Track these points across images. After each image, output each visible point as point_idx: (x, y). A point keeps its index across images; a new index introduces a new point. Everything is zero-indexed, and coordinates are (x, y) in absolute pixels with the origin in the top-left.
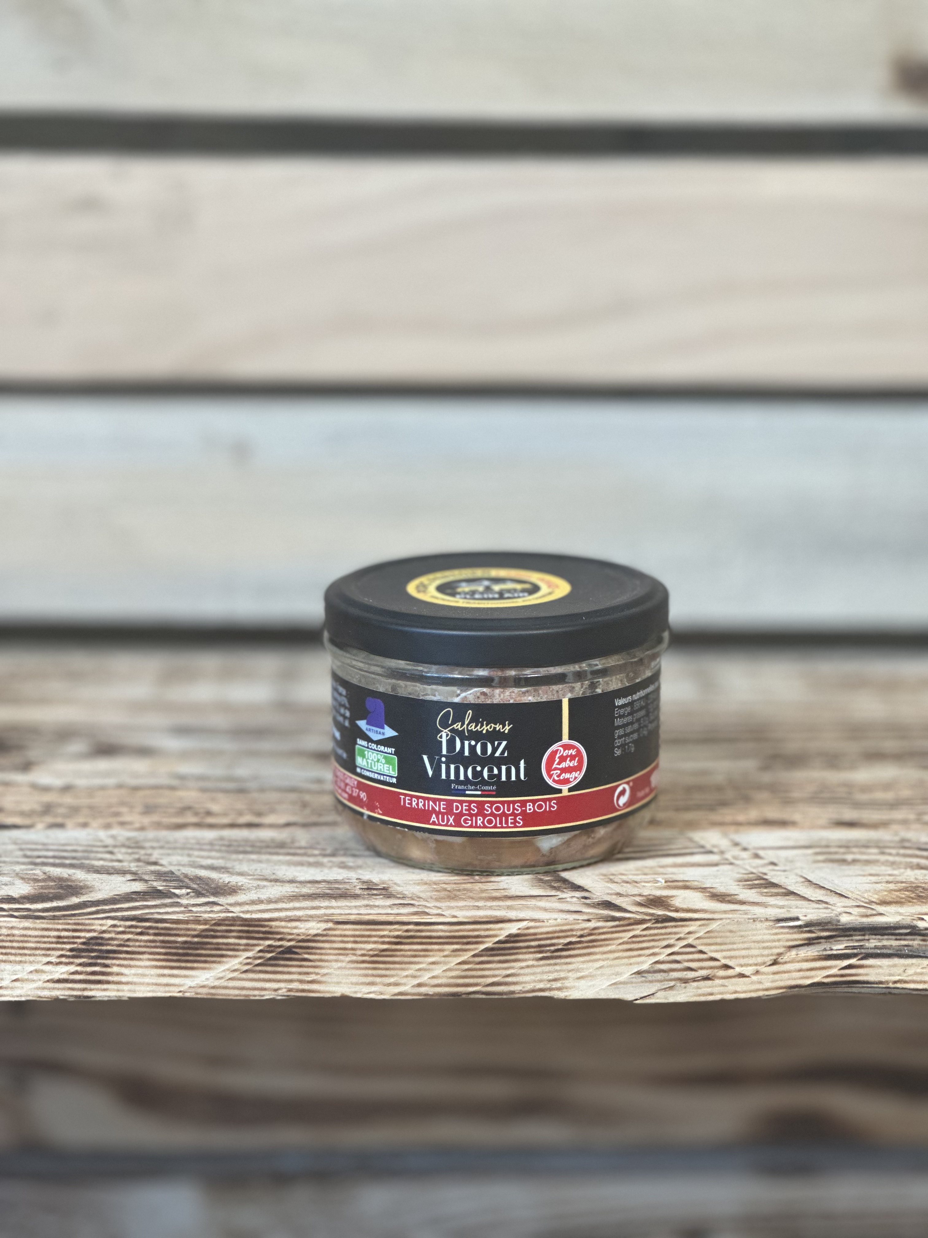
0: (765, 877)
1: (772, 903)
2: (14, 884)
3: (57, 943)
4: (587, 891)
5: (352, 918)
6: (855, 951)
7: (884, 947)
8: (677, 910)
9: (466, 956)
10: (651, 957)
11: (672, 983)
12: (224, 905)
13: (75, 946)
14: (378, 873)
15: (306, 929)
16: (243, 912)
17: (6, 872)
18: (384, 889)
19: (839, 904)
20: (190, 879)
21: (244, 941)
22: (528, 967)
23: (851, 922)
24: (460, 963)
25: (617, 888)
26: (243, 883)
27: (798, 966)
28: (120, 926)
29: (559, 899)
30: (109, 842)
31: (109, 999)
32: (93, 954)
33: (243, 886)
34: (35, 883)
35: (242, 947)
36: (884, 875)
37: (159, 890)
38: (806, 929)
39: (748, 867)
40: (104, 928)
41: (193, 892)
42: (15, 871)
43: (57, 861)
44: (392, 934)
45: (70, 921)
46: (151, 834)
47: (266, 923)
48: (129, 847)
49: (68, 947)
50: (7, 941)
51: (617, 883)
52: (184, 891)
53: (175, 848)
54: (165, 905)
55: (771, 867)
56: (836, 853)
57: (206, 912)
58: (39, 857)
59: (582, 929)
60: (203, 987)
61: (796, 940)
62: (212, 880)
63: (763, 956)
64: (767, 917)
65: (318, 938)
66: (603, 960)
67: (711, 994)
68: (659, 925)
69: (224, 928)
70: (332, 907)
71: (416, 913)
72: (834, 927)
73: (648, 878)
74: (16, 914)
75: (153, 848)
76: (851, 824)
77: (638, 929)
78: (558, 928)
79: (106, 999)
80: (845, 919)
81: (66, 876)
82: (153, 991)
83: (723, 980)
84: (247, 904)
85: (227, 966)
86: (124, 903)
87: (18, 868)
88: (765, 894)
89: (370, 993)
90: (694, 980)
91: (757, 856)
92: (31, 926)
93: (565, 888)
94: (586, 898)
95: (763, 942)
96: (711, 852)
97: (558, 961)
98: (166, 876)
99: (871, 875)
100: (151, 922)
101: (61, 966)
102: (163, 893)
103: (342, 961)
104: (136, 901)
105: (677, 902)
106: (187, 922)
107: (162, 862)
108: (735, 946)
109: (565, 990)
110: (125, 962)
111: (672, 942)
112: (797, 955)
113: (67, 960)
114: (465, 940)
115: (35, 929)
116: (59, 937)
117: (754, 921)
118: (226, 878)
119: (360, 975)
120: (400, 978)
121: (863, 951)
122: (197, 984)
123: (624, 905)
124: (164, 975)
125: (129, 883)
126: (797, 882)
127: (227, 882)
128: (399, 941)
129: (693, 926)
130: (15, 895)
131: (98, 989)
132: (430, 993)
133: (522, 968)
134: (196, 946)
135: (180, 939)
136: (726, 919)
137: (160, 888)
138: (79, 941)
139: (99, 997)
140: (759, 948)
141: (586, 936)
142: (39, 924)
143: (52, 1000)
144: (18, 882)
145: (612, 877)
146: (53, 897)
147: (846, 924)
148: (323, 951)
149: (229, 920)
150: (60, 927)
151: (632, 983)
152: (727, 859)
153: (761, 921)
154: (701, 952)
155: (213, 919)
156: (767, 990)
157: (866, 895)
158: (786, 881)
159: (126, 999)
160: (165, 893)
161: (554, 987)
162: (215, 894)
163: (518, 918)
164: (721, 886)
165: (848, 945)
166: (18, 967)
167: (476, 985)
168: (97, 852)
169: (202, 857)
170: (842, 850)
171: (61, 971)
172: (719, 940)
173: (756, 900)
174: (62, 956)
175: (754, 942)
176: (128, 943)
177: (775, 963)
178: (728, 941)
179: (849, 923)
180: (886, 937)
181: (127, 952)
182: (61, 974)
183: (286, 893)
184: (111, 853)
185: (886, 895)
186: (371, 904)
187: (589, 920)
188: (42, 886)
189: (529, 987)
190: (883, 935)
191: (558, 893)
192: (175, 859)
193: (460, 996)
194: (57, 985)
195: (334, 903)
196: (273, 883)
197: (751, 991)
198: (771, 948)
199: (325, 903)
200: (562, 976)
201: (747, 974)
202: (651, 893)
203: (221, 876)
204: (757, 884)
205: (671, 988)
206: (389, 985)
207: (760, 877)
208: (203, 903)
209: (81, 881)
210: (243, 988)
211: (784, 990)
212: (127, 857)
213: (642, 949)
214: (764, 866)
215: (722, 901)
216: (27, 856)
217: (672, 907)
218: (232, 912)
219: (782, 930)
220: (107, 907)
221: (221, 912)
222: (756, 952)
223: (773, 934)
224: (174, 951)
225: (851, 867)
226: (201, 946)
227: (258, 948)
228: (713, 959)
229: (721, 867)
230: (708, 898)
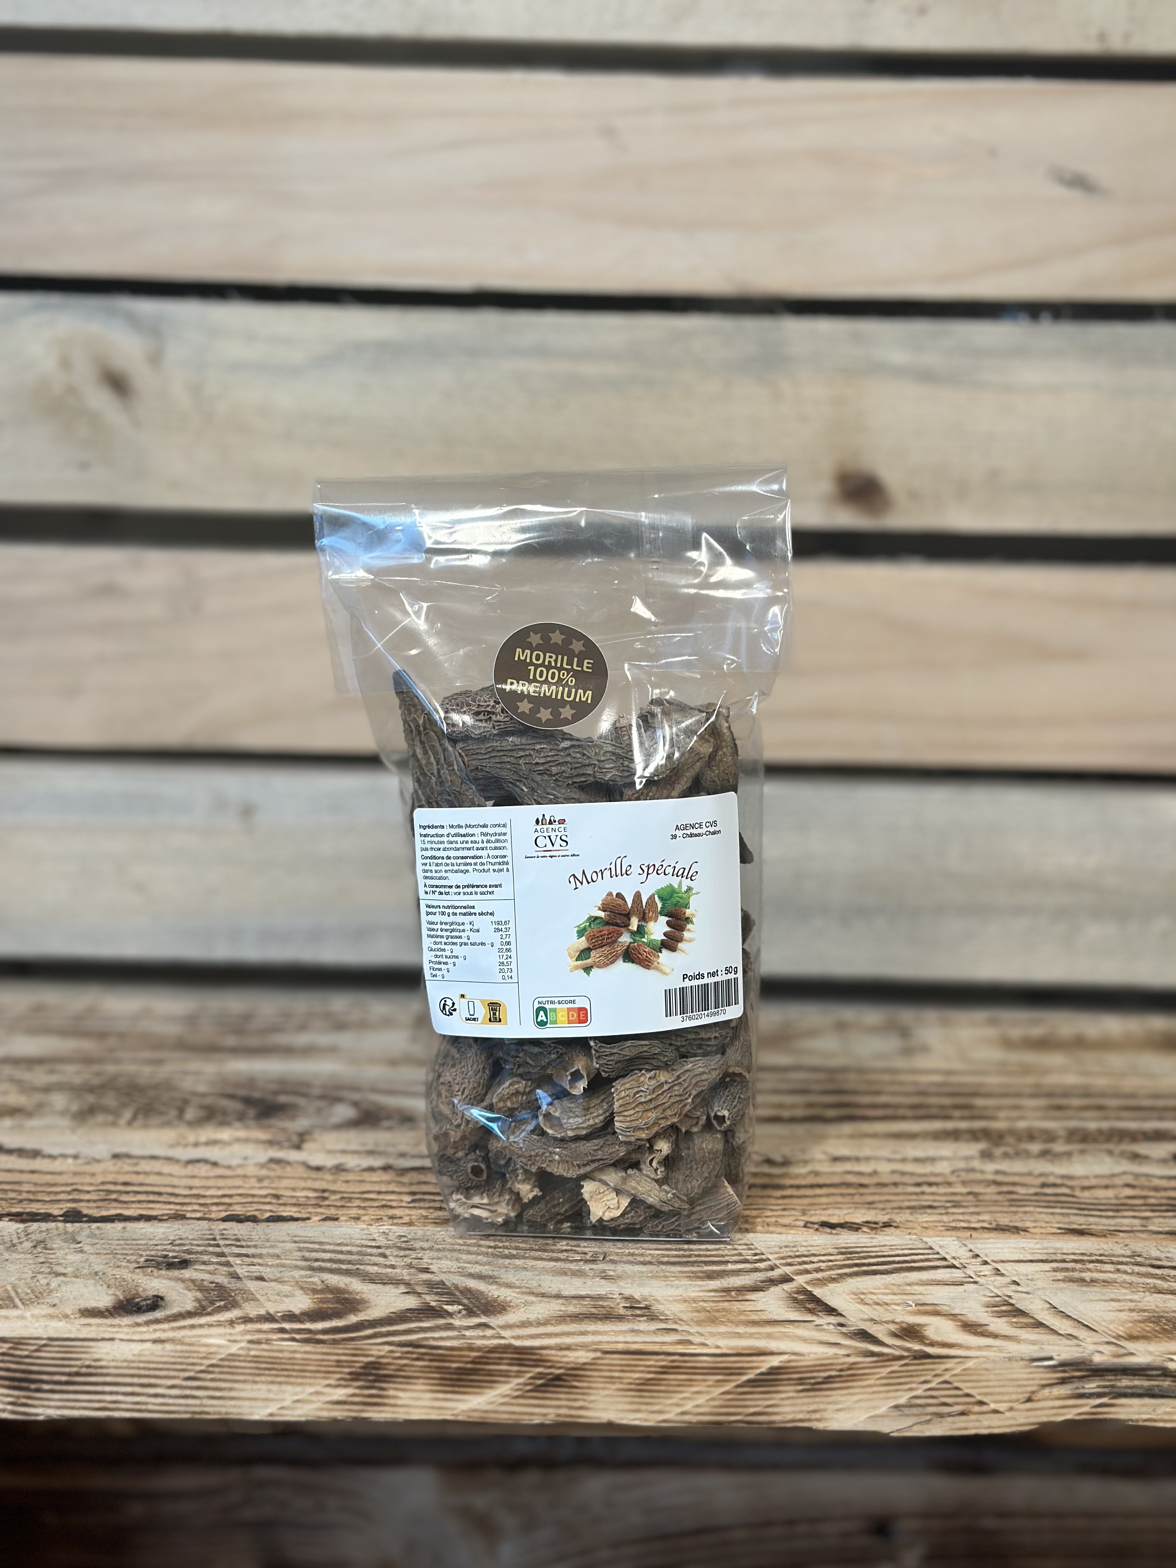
0: (1011, 1301)
1: (1024, 1337)
2: (293, 1295)
3: (336, 1366)
4: (841, 1315)
5: (620, 1347)
7: (1135, 1387)
8: (932, 1344)
9: (728, 1387)
10: (908, 1392)
12: (495, 1327)
13: (354, 1369)
14: (639, 1285)
16: (513, 1337)
17: (286, 1279)
18: (647, 1308)
19: (1089, 1340)
21: (515, 1368)
23: (1103, 1361)
24: (723, 1393)
25: (869, 1312)
26: (512, 1298)
27: (1051, 1403)
28: (397, 1352)
29: (817, 1325)
30: (382, 1241)
31: (385, 1420)
33: (511, 1302)
34: (314, 1295)
35: (513, 1374)
36: (1125, 1300)
37: (432, 1306)
38: (1059, 1369)
39: (992, 1288)
40: (382, 1353)
41: (464, 1310)
42: (294, 1278)
43: (334, 1266)
44: (658, 1364)
45: (350, 1345)
46: (419, 1231)
47: (536, 1351)
48: (401, 1248)
49: (347, 1370)
50: (289, 1364)
51: (868, 1304)
52: (456, 1308)
53: (444, 1250)
54: (440, 1328)
55: (1014, 1287)
56: (1074, 1270)
57: (478, 1337)
58: (317, 1260)
59: (842, 1364)
60: (475, 1410)
61: (1050, 1379)
62: (482, 1293)
63: (1017, 1393)
64: (1023, 1356)
65: (587, 1367)
66: (863, 1394)
67: (965, 1429)
68: (917, 1362)
69: (497, 1355)
70: (599, 1332)
71: (680, 1342)
72: (1088, 1367)
74: (297, 1336)
75: (423, 1249)
76: (1081, 1233)
77: (897, 1365)
78: (818, 1362)
79: (382, 1420)
80: (1097, 1359)
81: (343, 1286)
82: (428, 1414)
83: (979, 1416)
84: (518, 1326)
85: (498, 1392)
86: (400, 1324)
87: (297, 1274)
88: (1015, 1325)
89: (635, 1420)
90: (950, 1415)
91: (998, 1272)
92: (312, 1350)
93: (820, 1312)
94: (842, 1325)
95: (1018, 1380)
96: (954, 1267)
97: (818, 1393)
98: (438, 1287)
99: (1112, 1300)
100: (427, 1349)
101: (340, 1389)
102: (436, 1311)
103: (609, 1389)
104: (411, 1321)
105: (930, 1333)
106: (460, 1348)
107: (433, 1268)
108: (991, 1384)
109: (824, 1421)
110: (401, 1386)
111: (929, 1378)
112: (1051, 1393)
113: (346, 1383)
114: (728, 1371)
115: (316, 1353)
116: (338, 1361)
117: (1009, 1359)
118: (493, 1291)
119: (626, 1403)
120: (665, 1406)
121: (1115, 1390)
122: (469, 1408)
123: (881, 1336)
124: (437, 1399)
125: (403, 1297)
126: (1043, 1309)
127: (496, 1296)
128: (665, 1370)
129: (950, 1364)
130: (297, 1312)
131: (374, 1411)
132: (694, 1421)
134: (469, 1372)
135: (454, 1365)
136: (983, 1357)
137: (433, 1304)
138: (358, 1365)
139: (375, 1419)
140: (1013, 1386)
141: (846, 1370)
142: (320, 1348)
143: (331, 1419)
144: (298, 1292)
145: (862, 1297)
146: (332, 1313)
147: (1099, 1364)
148: (592, 1379)
149: (502, 1347)
150: (340, 1351)
151: (889, 1416)
152: (970, 1276)
153: (1017, 1360)
155: (487, 1347)
156: (1019, 1425)
157: (1112, 1327)
158: (1032, 1306)
159: (401, 1419)
160: (438, 1311)
161: (813, 1418)
162: (485, 1313)
163: (781, 1351)
164: (970, 1312)
165: (1100, 1384)
166: (298, 1389)
167: (738, 1414)
168: (371, 1255)
169: (470, 1263)
170: (1078, 1266)
171: (340, 1394)
172: (974, 1378)
173: (1007, 1333)
174: (341, 1379)
175: (1009, 1380)
176: (404, 1368)
177: (1029, 1400)
178: (983, 1378)
179: (1102, 1363)
180: (1137, 1377)
181: (403, 1377)
182: (340, 1396)
183: (553, 1313)
184: (384, 1256)
185: (1131, 1328)
186: (636, 1328)
187: (848, 1355)
188: (321, 1299)
189: (789, 1417)
190: (1134, 1375)
191: (814, 1318)
192: (446, 1264)
193: (723, 1424)
194: (336, 1407)
195: (600, 1327)
196: (540, 1299)
197: (1004, 1427)
198: (1025, 1386)
199: (592, 1327)
200: (820, 1408)
201: (1001, 1410)
202: (903, 1320)
203: (490, 1288)
204: (1005, 1311)
205: (928, 1422)
206: (654, 1412)
207: (1006, 1301)
208: (475, 1325)
209: (358, 1293)
210: (514, 1413)
211: (1036, 1426)
212: (398, 1262)
213: (900, 1384)
214: (1006, 1285)
215: (975, 1334)
216: (305, 1259)
217: (927, 1339)
218: (503, 1338)
219: (1036, 1370)
220: (384, 1329)
221: (493, 1337)
222: (1011, 1389)
223: (1028, 1373)
224: (448, 1376)
225: (1092, 1289)
226: (474, 1371)
227: (529, 1375)
228: (968, 1395)
229: (966, 1286)
230: (961, 1329)
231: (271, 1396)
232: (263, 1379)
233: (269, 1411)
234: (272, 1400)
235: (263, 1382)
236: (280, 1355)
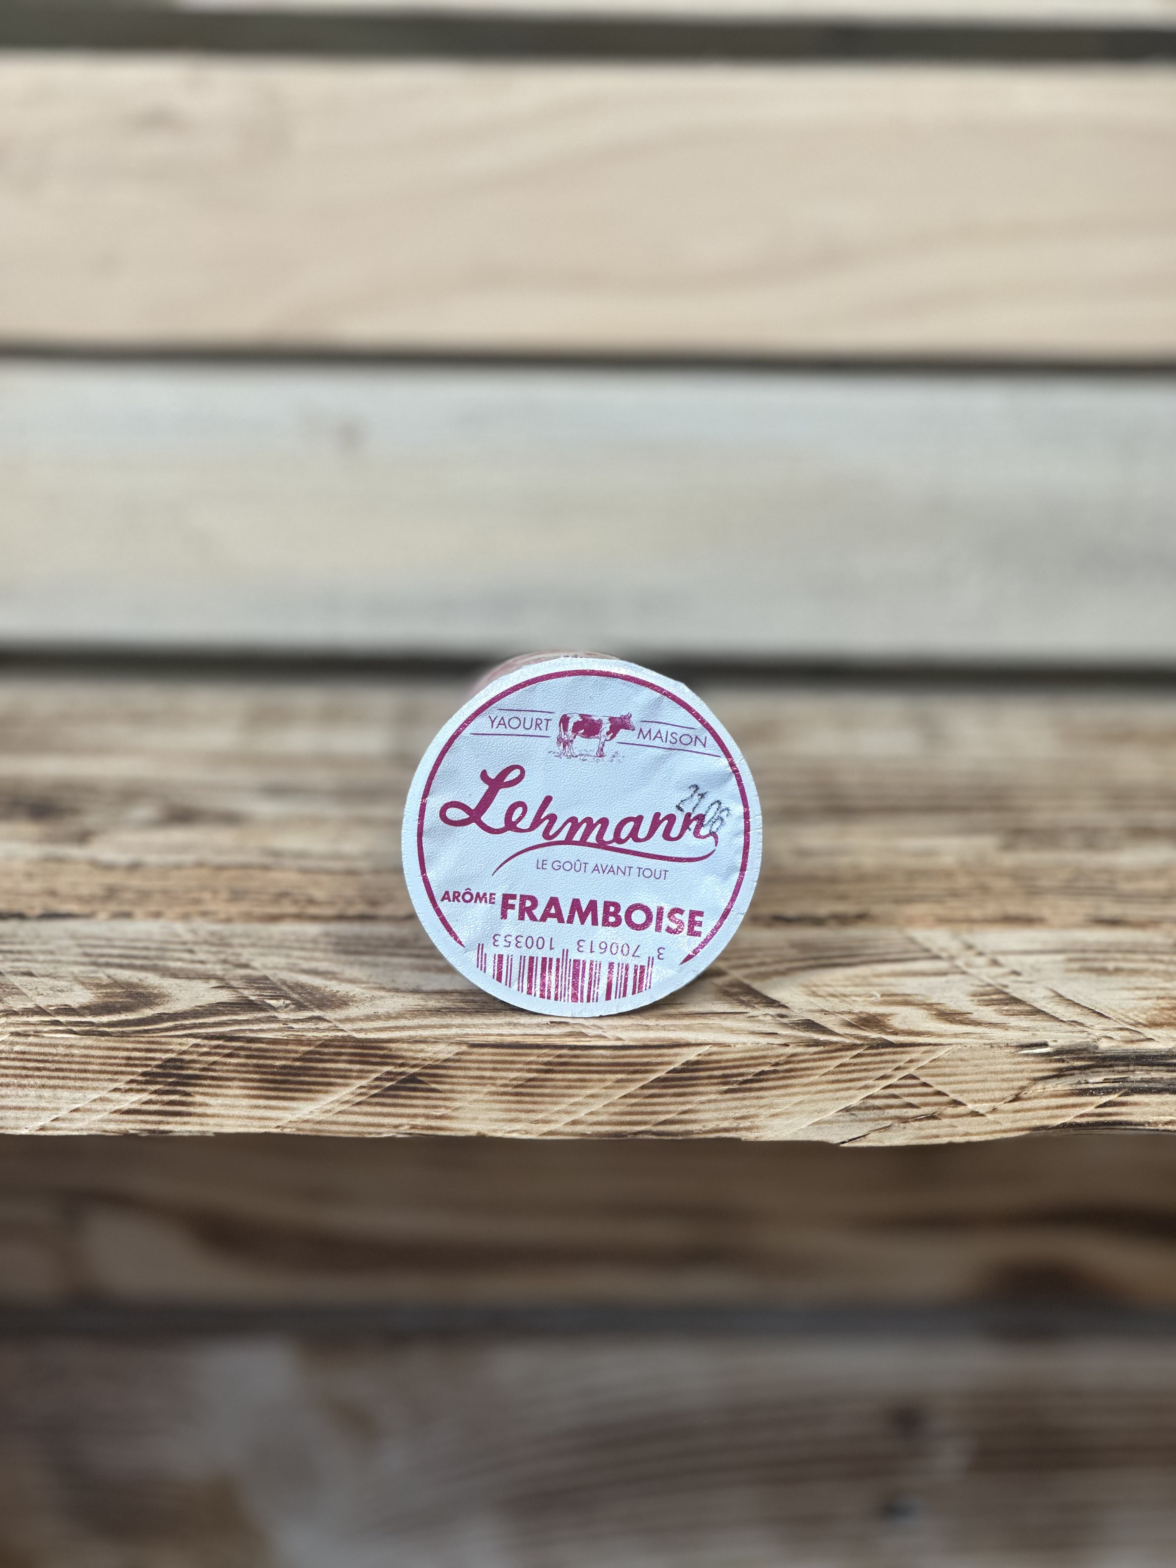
0: (1006, 990)
1: (1013, 1024)
2: (72, 991)
3: (127, 1065)
4: (784, 1007)
5: (492, 1039)
6: (1117, 1085)
7: (1153, 1080)
9: (632, 1088)
10: (863, 1091)
11: (889, 1123)
12: (332, 1021)
13: (149, 1069)
15: (434, 1053)
16: (354, 1030)
17: (62, 975)
19: (1097, 1027)
20: (289, 987)
21: (358, 1067)
22: (710, 1101)
23: (1112, 1049)
24: (625, 1096)
25: (821, 1003)
26: (354, 993)
27: (1045, 1102)
28: (204, 1046)
29: (749, 1017)
30: (188, 937)
31: (191, 1134)
32: (170, 1080)
33: (354, 997)
34: (98, 989)
35: (355, 1074)
36: (1154, 989)
37: (251, 1000)
38: (1056, 1057)
39: (984, 977)
40: (184, 1048)
41: (293, 1004)
42: (72, 973)
43: (125, 961)
44: (541, 1059)
45: (142, 1039)
46: (239, 927)
47: (385, 1045)
48: (212, 944)
49: (140, 1070)
50: (65, 1063)
51: (821, 996)
52: (282, 1002)
53: (270, 947)
54: (259, 1021)
55: (1013, 977)
56: (1094, 960)
57: (308, 1030)
58: (103, 956)
59: (777, 1056)
60: (307, 1121)
61: (1043, 1070)
62: (317, 989)
63: (1001, 1090)
64: (1009, 1042)
65: (449, 1064)
66: (804, 1094)
67: (937, 1136)
68: (873, 1051)
69: (332, 1050)
70: (467, 1026)
71: (570, 1035)
72: (1091, 1055)
73: (860, 990)
74: (75, 1029)
76: (1114, 923)
77: (846, 1056)
78: (748, 1055)
79: (187, 1134)
80: (1104, 1045)
81: (137, 981)
82: (245, 1126)
83: (953, 1120)
84: (361, 1020)
85: (335, 1097)
86: (208, 1017)
87: (76, 969)
88: (1005, 1012)
89: (513, 1131)
90: (916, 1119)
91: (995, 963)
92: (95, 1044)
93: (757, 1003)
94: (782, 1016)
95: (1002, 1073)
96: (937, 957)
97: (747, 1094)
98: (260, 982)
99: (1137, 988)
100: (242, 1041)
101: (131, 1094)
102: (256, 1004)
103: (479, 1093)
104: (226, 1015)
105: (896, 1023)
106: (286, 1042)
107: (256, 964)
108: (967, 1078)
109: (756, 1130)
110: (211, 1090)
111: (889, 1072)
112: (1044, 1089)
113: (139, 1087)
114: (632, 1068)
115: (100, 1048)
116: (129, 1058)
117: (992, 1047)
118: (333, 986)
119: (501, 1110)
120: (551, 1114)
121: (1126, 1084)
122: (299, 1118)
123: (829, 1026)
124: (258, 1107)
125: (214, 991)
126: (1044, 998)
127: (335, 991)
128: (550, 1068)
129: (914, 1053)
130: (74, 1004)
131: (176, 1123)
132: (588, 1133)
133: (702, 1103)
134: (297, 1071)
135: (278, 1063)
136: (957, 1044)
137: (253, 998)
138: (153, 1063)
139: (178, 1132)
140: (997, 1081)
141: (782, 1064)
142: (104, 1042)
143: (122, 1135)
144: (78, 988)
145: (814, 989)
146: (121, 1007)
147: (1106, 1051)
148: (455, 1080)
149: (339, 1041)
150: (130, 1046)
151: (839, 1122)
152: (957, 967)
153: (1001, 1047)
154: (925, 1084)
155: (319, 1039)
156: (1005, 1131)
157: (1130, 1014)
158: (1033, 996)
159: (211, 1135)
160: (260, 1005)
161: (741, 1126)
162: (320, 1007)
163: (698, 1042)
164: (951, 1001)
165: (1108, 1077)
166: (79, 1095)
167: (645, 1123)
168: (174, 950)
169: (302, 958)
170: (1101, 956)
171: (132, 1100)
172: (947, 1070)
173: (994, 1021)
174: (132, 1081)
175: (991, 1073)
176: (214, 1067)
177: (1017, 1098)
178: (959, 1071)
179: (1110, 1050)
180: (1155, 1068)
181: (213, 1078)
182: (131, 1103)
183: (408, 1007)
184: (191, 951)
185: (1156, 1015)
186: (515, 1020)
187: (786, 1045)
188: (107, 993)
189: (710, 1126)
190: (1153, 1065)
191: (748, 1010)
192: (270, 960)
193: (625, 1136)
194: (126, 1117)
195: (467, 1020)
196: (392, 994)
197: (986, 1133)
198: (1012, 1080)
199: (458, 1020)
200: (752, 1113)
201: (981, 1111)
202: (862, 1011)
203: (328, 983)
204: (996, 1000)
205: (886, 1128)
206: (537, 1122)
207: (998, 990)
208: (306, 1019)
209: (156, 987)
210: (356, 1124)
211: (1028, 1132)
212: (211, 958)
213: (851, 1080)
214: (1004, 975)
215: (952, 1021)
216: (87, 955)
217: (890, 1028)
218: (342, 1030)
219: (1026, 1059)
220: (187, 1022)
221: (328, 1030)
222: (993, 1085)
223: (1015, 1064)
224: (270, 1077)
225: (1113, 978)
226: (304, 1071)
227: (375, 1076)
228: (939, 1093)
229: (951, 978)
230: (935, 1017)
231: (43, 1104)
232: (32, 1081)
233: (40, 1124)
234: (44, 1109)
235: (32, 1086)
236: (53, 1051)
